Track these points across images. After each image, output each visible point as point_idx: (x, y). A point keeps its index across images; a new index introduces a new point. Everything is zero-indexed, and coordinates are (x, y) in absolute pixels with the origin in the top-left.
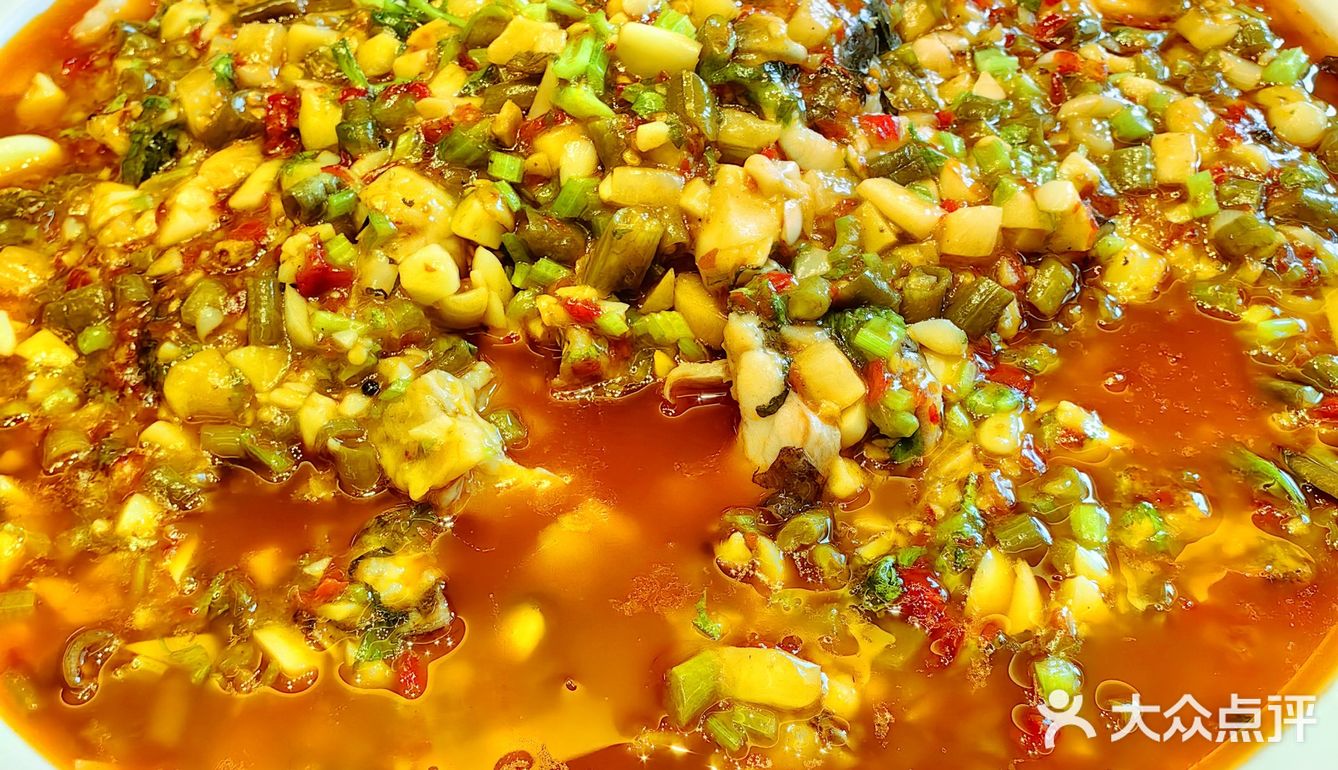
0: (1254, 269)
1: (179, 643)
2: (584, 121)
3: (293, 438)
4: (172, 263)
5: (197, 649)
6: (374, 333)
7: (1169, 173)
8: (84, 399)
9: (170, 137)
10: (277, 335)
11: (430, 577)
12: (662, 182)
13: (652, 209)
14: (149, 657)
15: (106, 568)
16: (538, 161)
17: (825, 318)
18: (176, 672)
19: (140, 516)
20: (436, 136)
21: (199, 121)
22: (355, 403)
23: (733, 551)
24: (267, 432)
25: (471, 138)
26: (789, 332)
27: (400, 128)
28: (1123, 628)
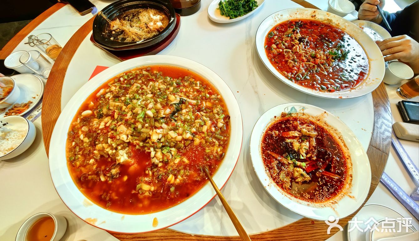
0: (208, 144)
1: (93, 176)
2: (141, 122)
3: (108, 154)
4: (99, 131)
5: (94, 177)
6: (116, 144)
7: (203, 131)
8: (89, 146)
9: (102, 115)
10: (107, 143)
11: (118, 171)
12: (148, 130)
13: (147, 133)
14: (90, 177)
15: (88, 167)
16: (136, 126)
17: (161, 148)
18: (92, 179)
19: (92, 161)
20: (127, 121)
21: (105, 113)
22: (114, 151)
23: (147, 172)
24: (105, 153)
25: (129, 122)
26: (156, 150)
27: (123, 119)
28: (181, 184)
